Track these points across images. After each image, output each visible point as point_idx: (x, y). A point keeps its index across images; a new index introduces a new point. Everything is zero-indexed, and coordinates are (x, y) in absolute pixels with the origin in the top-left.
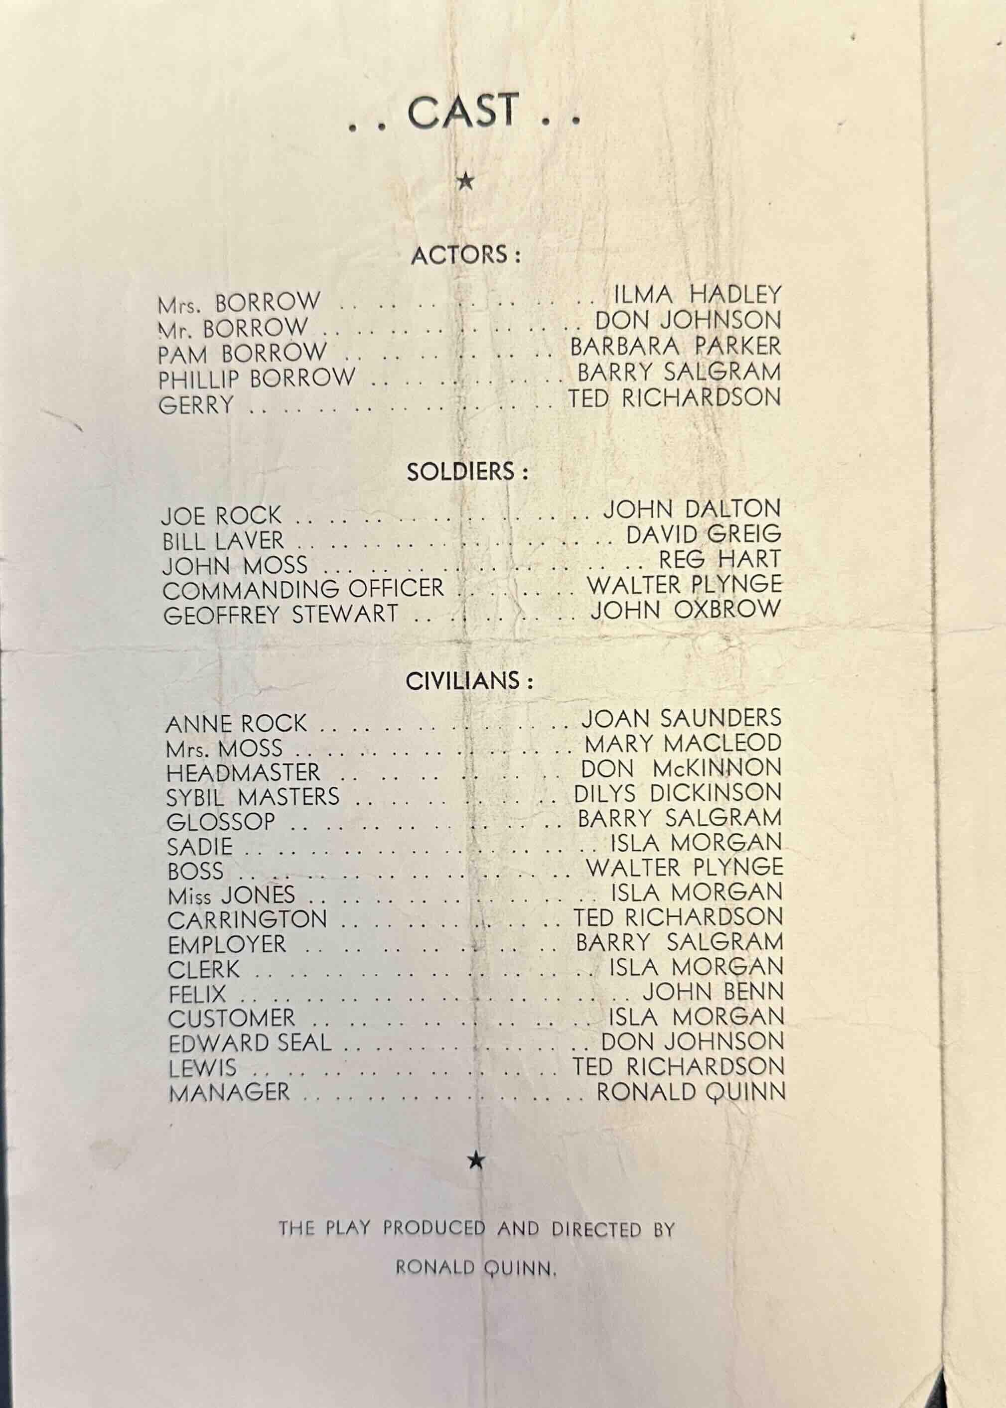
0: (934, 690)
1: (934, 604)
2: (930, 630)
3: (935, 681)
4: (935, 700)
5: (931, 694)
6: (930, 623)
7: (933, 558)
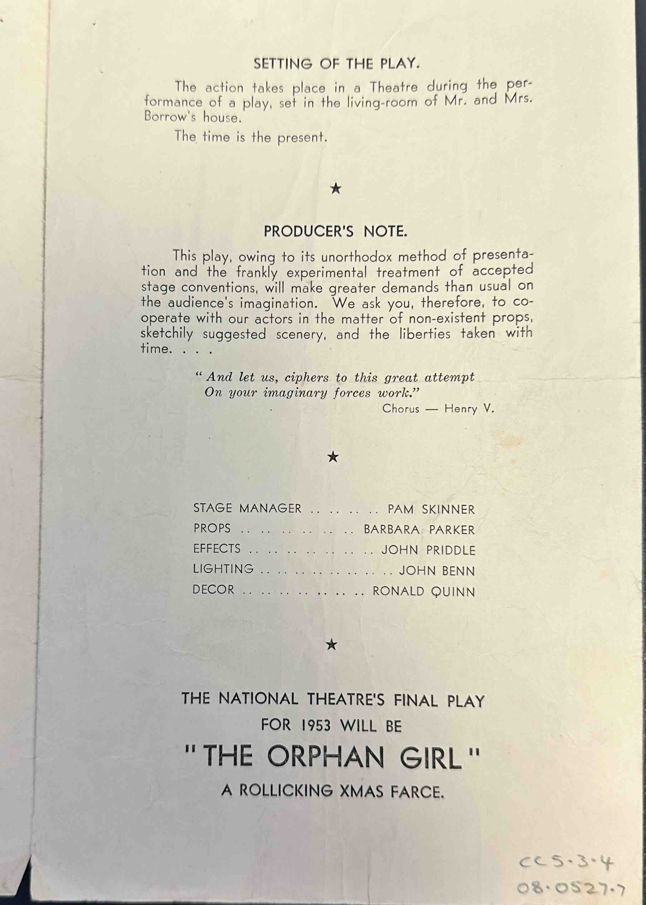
0: (41, 418)
1: (43, 364)
2: (40, 380)
3: (42, 412)
4: (42, 423)
5: (40, 420)
6: (40, 376)
7: (43, 335)
